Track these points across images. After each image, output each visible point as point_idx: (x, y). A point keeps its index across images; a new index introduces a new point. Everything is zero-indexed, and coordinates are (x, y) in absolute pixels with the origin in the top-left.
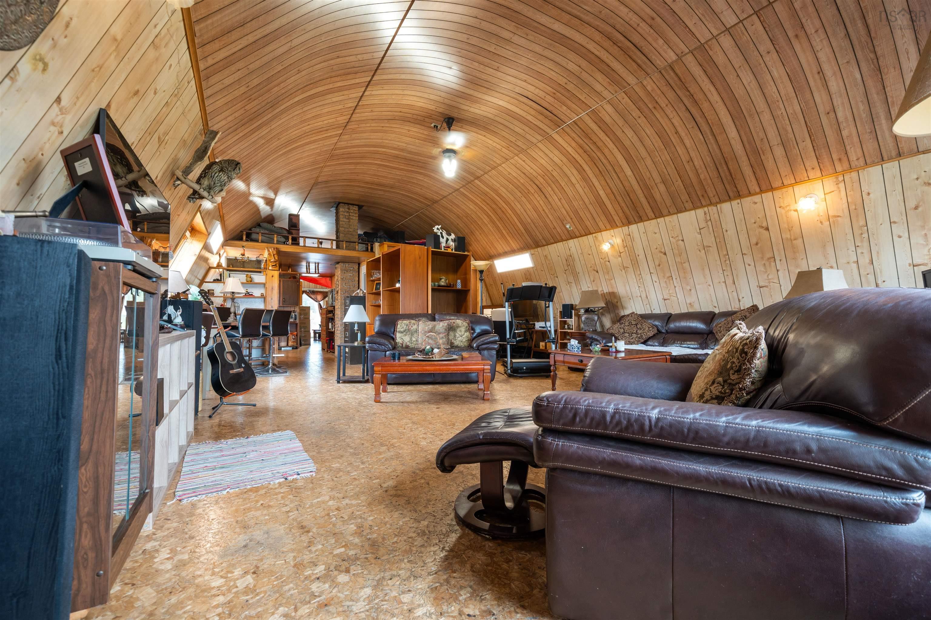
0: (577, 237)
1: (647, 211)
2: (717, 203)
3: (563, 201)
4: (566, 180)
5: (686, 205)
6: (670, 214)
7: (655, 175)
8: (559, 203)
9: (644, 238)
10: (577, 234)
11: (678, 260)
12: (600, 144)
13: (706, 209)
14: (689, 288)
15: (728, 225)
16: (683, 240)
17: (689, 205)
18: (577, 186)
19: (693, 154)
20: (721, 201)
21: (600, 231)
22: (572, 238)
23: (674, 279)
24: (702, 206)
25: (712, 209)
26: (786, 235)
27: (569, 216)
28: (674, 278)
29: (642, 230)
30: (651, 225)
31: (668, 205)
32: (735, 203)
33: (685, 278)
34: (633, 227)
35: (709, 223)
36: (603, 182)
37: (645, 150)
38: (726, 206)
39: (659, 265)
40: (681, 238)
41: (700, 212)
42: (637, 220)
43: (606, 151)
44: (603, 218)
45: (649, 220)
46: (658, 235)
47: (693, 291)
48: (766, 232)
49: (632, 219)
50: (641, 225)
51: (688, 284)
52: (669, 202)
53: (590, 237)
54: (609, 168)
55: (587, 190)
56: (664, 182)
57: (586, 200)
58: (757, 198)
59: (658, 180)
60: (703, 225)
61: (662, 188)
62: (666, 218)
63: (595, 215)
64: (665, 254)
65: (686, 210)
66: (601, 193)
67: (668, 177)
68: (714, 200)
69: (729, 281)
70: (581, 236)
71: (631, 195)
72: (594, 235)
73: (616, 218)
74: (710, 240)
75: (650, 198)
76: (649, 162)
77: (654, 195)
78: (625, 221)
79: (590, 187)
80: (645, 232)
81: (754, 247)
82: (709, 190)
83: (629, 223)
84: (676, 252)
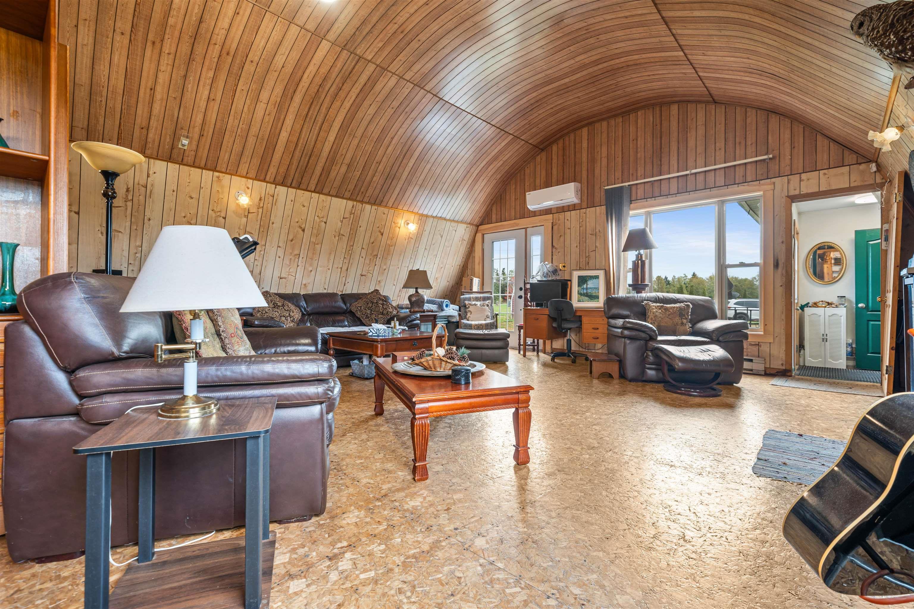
0: (181, 163)
1: (312, 182)
2: (366, 203)
3: (215, 107)
4: (253, 86)
5: (346, 194)
6: (328, 194)
7: (349, 156)
8: (203, 104)
9: (289, 206)
10: (189, 159)
11: (313, 240)
12: (342, 94)
13: (355, 203)
14: (310, 269)
15: (363, 223)
16: (326, 223)
17: (347, 194)
18: (261, 107)
19: (384, 159)
20: (369, 203)
21: (235, 173)
22: (170, 159)
23: (301, 258)
24: (355, 200)
25: (359, 205)
26: (389, 242)
27: (202, 129)
28: (301, 256)
29: (291, 196)
30: (303, 196)
31: (334, 186)
32: (374, 207)
33: (312, 259)
34: (282, 190)
35: (352, 216)
36: (298, 127)
37: (363, 131)
38: (368, 207)
39: (292, 241)
40: (325, 220)
41: (350, 203)
42: (293, 185)
43: (337, 104)
44: (256, 161)
45: (306, 190)
46: (305, 209)
47: (313, 273)
48: (380, 236)
49: (290, 182)
50: (292, 191)
51: (311, 265)
52: (337, 184)
53: (208, 175)
54: (320, 119)
55: (269, 119)
56: (349, 166)
57: (254, 130)
58: (386, 210)
59: (347, 161)
60: (347, 215)
61: (344, 169)
62: (321, 196)
63: (248, 152)
64: (303, 230)
65: (343, 198)
66: (284, 135)
67: (356, 164)
68: (365, 200)
69: (344, 268)
70: (193, 166)
71: (312, 158)
72: (216, 174)
73: (272, 170)
74: (346, 231)
75: (326, 172)
76: (355, 142)
77: (332, 171)
78: (280, 178)
79: (277, 119)
80: (293, 201)
81: (370, 245)
82: (369, 190)
83: (283, 184)
84: (315, 231)
